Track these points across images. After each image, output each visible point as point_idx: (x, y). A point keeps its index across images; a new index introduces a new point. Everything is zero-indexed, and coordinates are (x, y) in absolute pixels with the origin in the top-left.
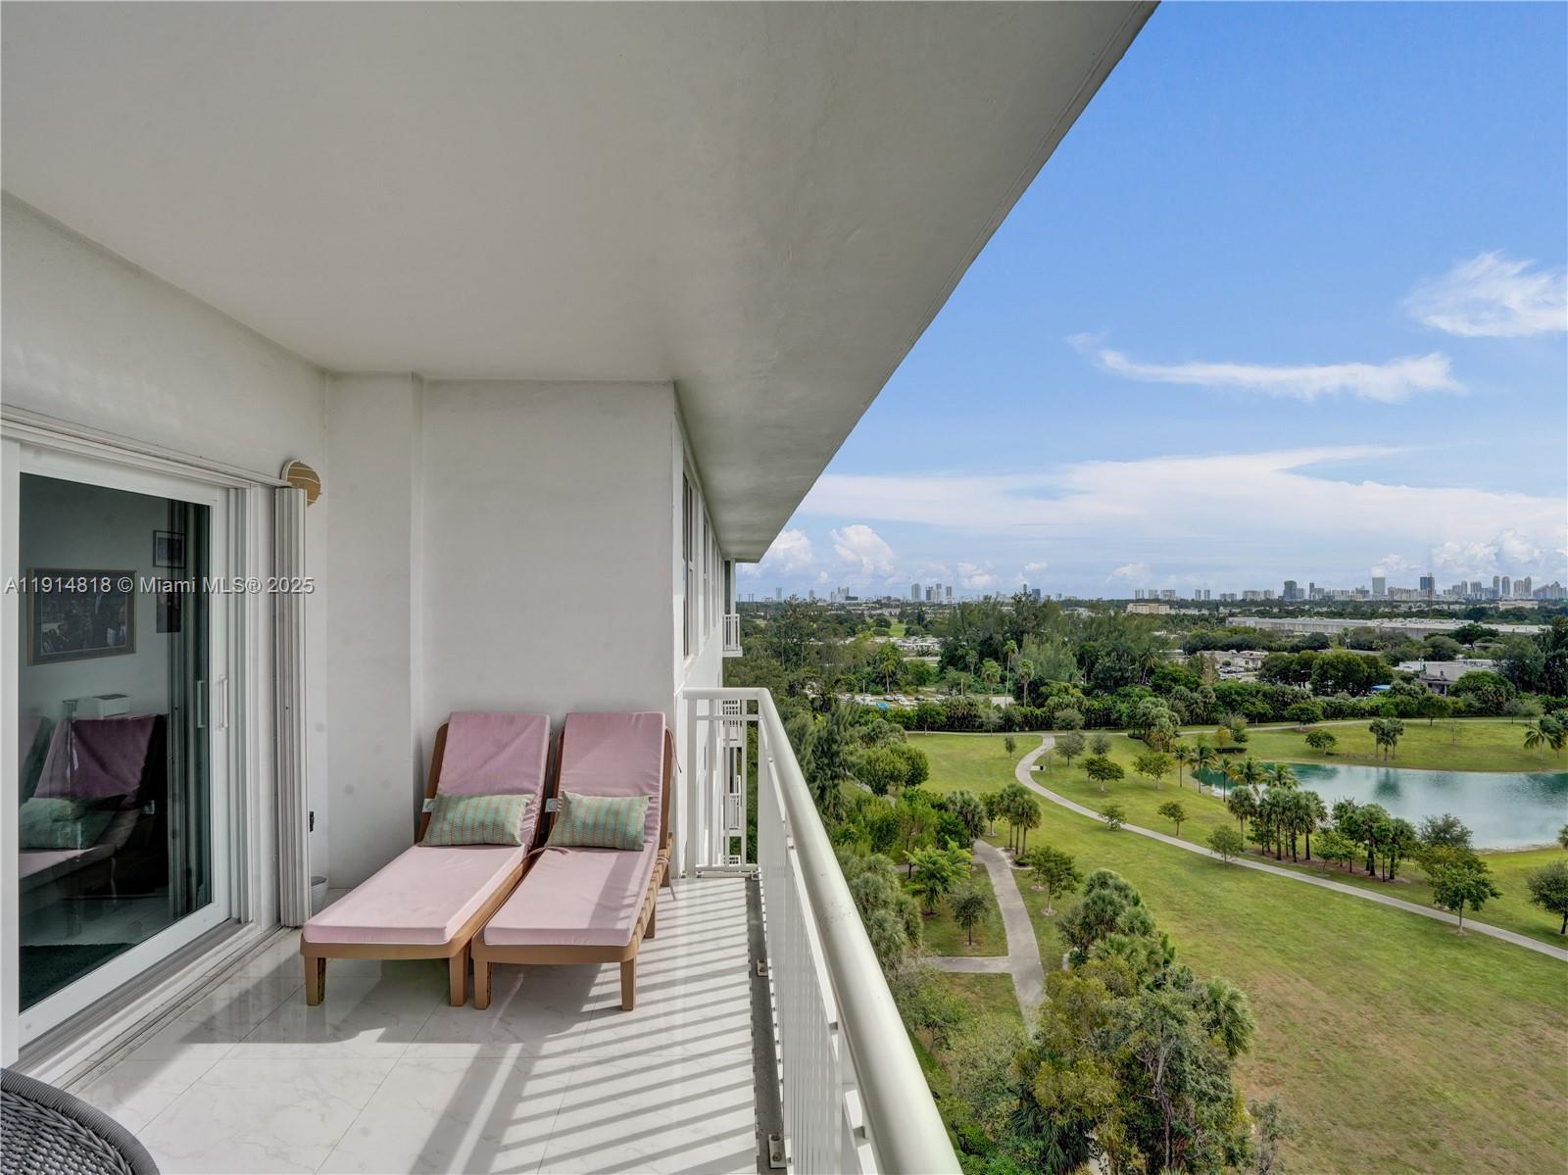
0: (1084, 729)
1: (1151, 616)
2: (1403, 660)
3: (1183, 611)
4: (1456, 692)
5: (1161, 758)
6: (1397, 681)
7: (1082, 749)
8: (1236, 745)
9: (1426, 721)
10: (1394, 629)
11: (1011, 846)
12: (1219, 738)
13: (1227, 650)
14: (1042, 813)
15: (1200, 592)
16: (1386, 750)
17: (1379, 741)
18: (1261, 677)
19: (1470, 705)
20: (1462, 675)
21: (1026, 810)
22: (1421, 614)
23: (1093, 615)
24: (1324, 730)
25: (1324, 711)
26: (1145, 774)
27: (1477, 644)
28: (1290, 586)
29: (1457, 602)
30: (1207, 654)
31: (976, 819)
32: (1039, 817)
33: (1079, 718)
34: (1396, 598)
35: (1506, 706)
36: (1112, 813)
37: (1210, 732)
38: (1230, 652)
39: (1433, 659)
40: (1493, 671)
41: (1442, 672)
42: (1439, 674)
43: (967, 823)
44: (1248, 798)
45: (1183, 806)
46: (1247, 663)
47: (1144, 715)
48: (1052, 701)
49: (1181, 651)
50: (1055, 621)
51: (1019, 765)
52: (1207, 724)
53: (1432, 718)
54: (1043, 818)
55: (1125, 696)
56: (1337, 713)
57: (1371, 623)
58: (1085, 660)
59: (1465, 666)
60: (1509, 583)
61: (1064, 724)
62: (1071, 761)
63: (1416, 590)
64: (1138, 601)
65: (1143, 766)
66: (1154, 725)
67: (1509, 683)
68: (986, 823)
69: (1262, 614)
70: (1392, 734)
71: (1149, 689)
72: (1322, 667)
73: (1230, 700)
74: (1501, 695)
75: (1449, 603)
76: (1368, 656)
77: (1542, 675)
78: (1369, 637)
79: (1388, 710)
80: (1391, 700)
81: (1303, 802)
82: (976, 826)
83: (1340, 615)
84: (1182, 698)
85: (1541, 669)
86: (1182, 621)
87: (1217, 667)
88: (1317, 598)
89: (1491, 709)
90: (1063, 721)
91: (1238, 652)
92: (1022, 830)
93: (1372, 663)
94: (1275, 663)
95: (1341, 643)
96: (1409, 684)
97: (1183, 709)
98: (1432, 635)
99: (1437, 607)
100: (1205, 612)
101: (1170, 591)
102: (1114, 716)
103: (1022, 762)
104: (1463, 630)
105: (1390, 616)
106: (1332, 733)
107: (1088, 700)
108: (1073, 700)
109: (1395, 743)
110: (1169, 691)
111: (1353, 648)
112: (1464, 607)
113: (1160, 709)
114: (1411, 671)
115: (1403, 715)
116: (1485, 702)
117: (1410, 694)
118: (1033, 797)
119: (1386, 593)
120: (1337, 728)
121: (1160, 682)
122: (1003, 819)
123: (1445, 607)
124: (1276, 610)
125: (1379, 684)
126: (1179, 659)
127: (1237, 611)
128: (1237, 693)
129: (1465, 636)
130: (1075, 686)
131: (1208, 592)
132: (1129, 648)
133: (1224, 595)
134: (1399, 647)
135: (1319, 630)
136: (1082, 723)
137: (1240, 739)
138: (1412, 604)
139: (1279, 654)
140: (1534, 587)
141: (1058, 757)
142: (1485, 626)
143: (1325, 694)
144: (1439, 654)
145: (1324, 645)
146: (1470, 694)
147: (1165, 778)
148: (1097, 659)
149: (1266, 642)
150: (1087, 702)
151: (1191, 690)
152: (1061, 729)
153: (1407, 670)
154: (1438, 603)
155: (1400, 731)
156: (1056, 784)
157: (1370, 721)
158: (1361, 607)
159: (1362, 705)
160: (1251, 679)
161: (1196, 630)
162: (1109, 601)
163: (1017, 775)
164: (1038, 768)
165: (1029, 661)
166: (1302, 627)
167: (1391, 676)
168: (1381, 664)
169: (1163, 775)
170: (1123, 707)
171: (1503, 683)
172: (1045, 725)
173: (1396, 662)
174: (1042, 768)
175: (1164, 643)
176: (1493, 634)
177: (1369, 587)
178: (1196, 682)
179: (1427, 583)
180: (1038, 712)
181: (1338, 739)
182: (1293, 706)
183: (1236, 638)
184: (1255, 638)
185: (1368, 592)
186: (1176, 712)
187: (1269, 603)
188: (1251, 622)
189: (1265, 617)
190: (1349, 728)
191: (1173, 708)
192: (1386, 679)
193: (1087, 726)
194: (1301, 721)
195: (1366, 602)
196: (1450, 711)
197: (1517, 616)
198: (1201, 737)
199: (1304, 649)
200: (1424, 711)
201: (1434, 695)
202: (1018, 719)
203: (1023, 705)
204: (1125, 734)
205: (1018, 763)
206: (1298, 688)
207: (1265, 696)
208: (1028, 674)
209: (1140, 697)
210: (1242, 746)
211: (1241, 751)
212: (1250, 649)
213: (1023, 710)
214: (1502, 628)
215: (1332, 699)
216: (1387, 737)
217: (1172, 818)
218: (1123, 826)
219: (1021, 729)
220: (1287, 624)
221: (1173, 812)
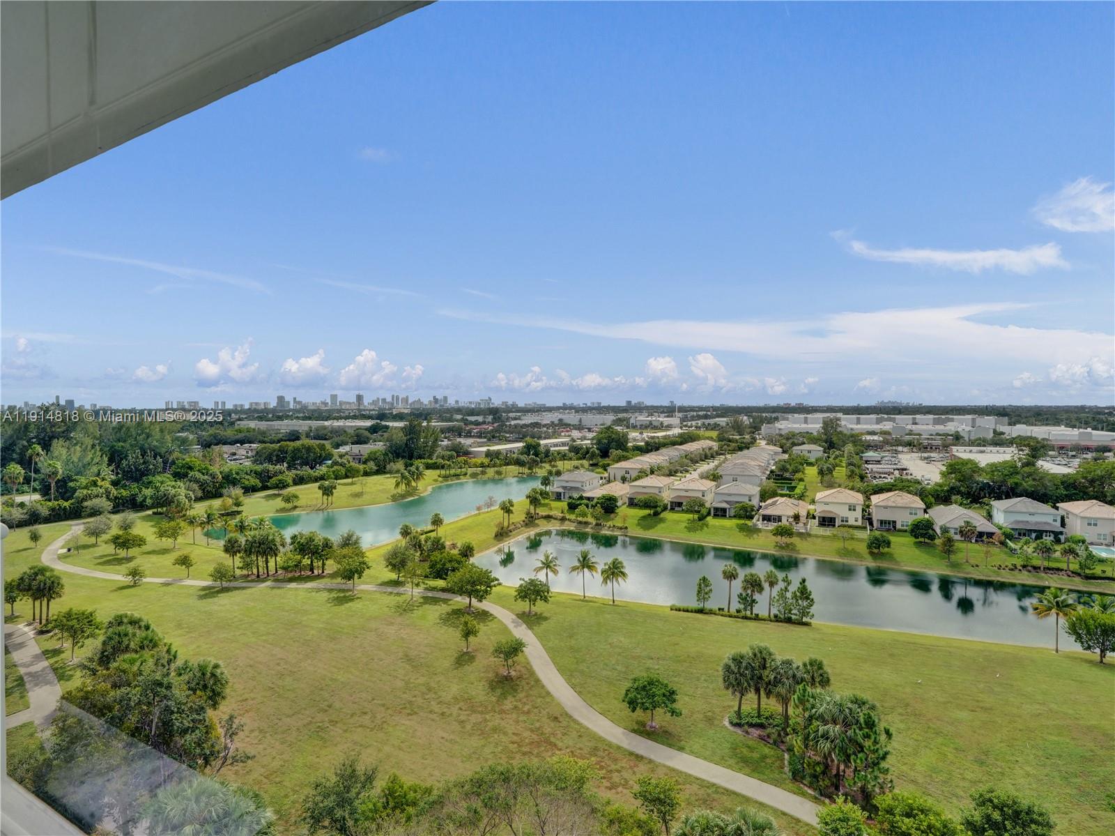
0: (113, 513)
2: (341, 445)
4: (365, 463)
5: (177, 525)
6: (336, 458)
7: (109, 529)
8: (236, 509)
9: (349, 480)
10: (339, 426)
11: (33, 620)
12: (224, 507)
13: (234, 444)
14: (65, 584)
15: (218, 404)
16: (327, 499)
17: (323, 494)
18: (254, 462)
19: (371, 469)
20: (369, 451)
21: (48, 585)
22: (355, 417)
24: (294, 492)
25: (295, 480)
27: (380, 433)
28: (281, 400)
30: (216, 449)
34: (343, 408)
35: (388, 467)
36: (135, 573)
37: (217, 503)
38: (236, 445)
39: (357, 444)
40: (383, 448)
41: (360, 451)
42: (358, 452)
44: (237, 541)
45: (192, 556)
46: (247, 452)
47: (165, 495)
49: (199, 447)
51: (46, 551)
52: (215, 496)
53: (353, 478)
55: (150, 482)
56: (299, 481)
57: (327, 423)
58: (115, 457)
59: (371, 446)
61: (93, 511)
62: (99, 539)
63: (354, 403)
65: (161, 534)
67: (390, 454)
69: (261, 419)
70: (331, 489)
71: (169, 476)
72: (293, 452)
73: (230, 480)
74: (386, 461)
75: (370, 410)
76: (320, 443)
77: (404, 449)
78: (325, 432)
79: (330, 475)
80: (331, 470)
83: (310, 418)
84: (197, 481)
85: (404, 446)
86: (202, 425)
87: (226, 456)
88: (298, 407)
89: (381, 470)
90: (92, 508)
91: (241, 445)
92: (45, 602)
93: (322, 447)
94: (264, 451)
95: (308, 436)
96: (342, 458)
97: (197, 488)
98: (358, 429)
101: (194, 403)
102: (139, 499)
104: (373, 425)
105: (338, 419)
106: (298, 493)
107: (116, 490)
108: (102, 491)
109: (332, 495)
110: (185, 476)
111: (315, 438)
112: (377, 412)
113: (181, 490)
114: (344, 451)
115: (337, 478)
116: (379, 466)
117: (341, 465)
118: (55, 573)
119: (338, 404)
120: (301, 490)
121: (179, 470)
122: (24, 598)
123: (367, 413)
124: (270, 416)
125: (326, 460)
127: (244, 416)
128: (237, 474)
129: (374, 430)
130: (103, 479)
131: (224, 404)
132: (155, 447)
133: (235, 406)
134: (338, 437)
135: (296, 428)
136: (110, 508)
137: (238, 504)
138: (351, 411)
139: (267, 445)
140: (410, 402)
141: (87, 538)
142: (384, 423)
143: (296, 469)
144: (359, 440)
145: (298, 438)
146: (371, 462)
147: (180, 539)
148: (126, 457)
149: (260, 438)
150: (114, 492)
151: (203, 474)
152: (92, 515)
153: (342, 451)
154: (364, 410)
155: (335, 488)
156: (84, 561)
157: (317, 484)
158: (323, 413)
159: (316, 474)
160: (246, 463)
161: (212, 431)
163: (43, 559)
164: (65, 550)
165: (57, 461)
166: (285, 426)
167: (333, 455)
168: (327, 448)
169: (179, 536)
170: (148, 491)
171: (387, 454)
172: (75, 513)
173: (337, 446)
174: (69, 550)
175: (184, 441)
176: (387, 427)
177: (328, 401)
178: (206, 468)
179: (359, 398)
180: (66, 504)
181: (300, 496)
182: (274, 479)
183: (240, 436)
184: (254, 435)
185: (328, 404)
186: (190, 490)
187: (266, 411)
188: (252, 424)
189: (262, 421)
190: (309, 489)
191: (188, 488)
192: (329, 457)
193: (115, 511)
194: (280, 488)
195: (326, 410)
196: (362, 473)
197: (400, 417)
198: (210, 507)
199: (285, 441)
200: (349, 474)
201: (354, 465)
202: (45, 512)
203: (50, 500)
204: (150, 512)
205: (43, 550)
206: (278, 467)
207: (256, 473)
208: (55, 473)
209: (162, 483)
210: (240, 509)
211: (239, 513)
212: (250, 442)
213: (50, 504)
214: (390, 424)
215: (299, 472)
216: (328, 491)
217: (184, 566)
218: (144, 580)
219: (47, 520)
220: (276, 424)
221: (185, 561)
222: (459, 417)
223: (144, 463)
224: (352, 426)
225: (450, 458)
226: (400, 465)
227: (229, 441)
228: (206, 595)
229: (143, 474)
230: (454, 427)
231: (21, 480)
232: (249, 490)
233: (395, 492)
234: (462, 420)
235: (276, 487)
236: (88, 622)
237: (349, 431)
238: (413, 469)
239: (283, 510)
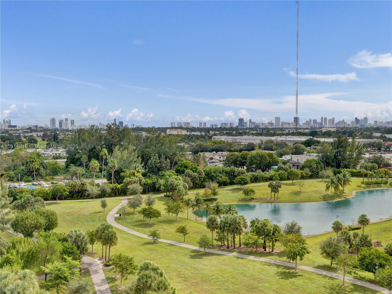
0: (143, 194)
1: (178, 135)
2: (284, 155)
3: (193, 133)
4: (302, 169)
5: (179, 205)
6: (281, 164)
7: (141, 204)
8: (213, 197)
9: (290, 182)
10: (282, 141)
11: (103, 257)
12: (206, 194)
13: (212, 152)
14: (118, 237)
15: (201, 123)
16: (275, 195)
17: (272, 191)
18: (225, 165)
19: (307, 174)
20: (305, 160)
21: (110, 237)
22: (293, 134)
23: (148, 135)
24: (251, 188)
25: (251, 179)
26: (171, 214)
27: (312, 147)
28: (241, 120)
29: (307, 129)
30: (202, 154)
31: (83, 244)
32: (117, 240)
33: (140, 188)
34: (284, 127)
35: (320, 173)
36: (154, 235)
37: (201, 192)
38: (213, 153)
39: (296, 154)
40: (316, 159)
41: (298, 160)
42: (297, 161)
43: (78, 247)
44: (215, 221)
45: (187, 228)
46: (220, 158)
47: (171, 184)
48: (126, 180)
49: (191, 153)
50: (129, 138)
51: (108, 215)
52: (201, 188)
53: (293, 180)
54: (119, 240)
55: (163, 175)
56: (255, 180)
57: (273, 138)
58: (145, 159)
59: (306, 156)
60: (327, 119)
61: (132, 191)
62: (136, 210)
63: (292, 123)
64: (172, 128)
65: (170, 210)
66: (176, 189)
67: (322, 163)
68: (89, 246)
69: (228, 134)
70: (277, 188)
71: (174, 172)
72: (251, 159)
73: (210, 176)
74: (319, 169)
75: (305, 129)
76: (269, 153)
77: (333, 160)
78: (272, 145)
79: (276, 177)
80: (277, 173)
81: (238, 220)
82: (83, 248)
83: (261, 134)
84: (190, 176)
85: (333, 157)
86: (192, 138)
87: (207, 160)
88: (252, 126)
89: (314, 175)
90: (132, 190)
91: (216, 152)
92: (108, 247)
93: (271, 156)
94: (231, 157)
95: (260, 148)
96: (285, 165)
97: (190, 181)
98: (296, 143)
99: (299, 131)
100: (203, 133)
101: (187, 123)
102: (157, 186)
103: (110, 213)
104: (307, 140)
105: (281, 135)
106: (254, 189)
107: (145, 179)
108: (137, 179)
109: (278, 192)
110: (183, 172)
111: (265, 149)
112: (309, 130)
114: (286, 159)
115: (281, 179)
116: (313, 172)
117: (284, 170)
118: (114, 230)
119: (280, 124)
120: (256, 186)
121: (179, 168)
122: (99, 243)
123: (302, 131)
124: (234, 132)
125: (273, 166)
126: (189, 156)
127: (218, 133)
128: (214, 172)
129: (308, 144)
131: (205, 123)
132: (166, 151)
133: (212, 125)
134: (283, 149)
135: (252, 142)
136: (141, 191)
137: (215, 194)
138: (290, 129)
139: (233, 153)
141: (129, 208)
142: (316, 139)
144: (297, 152)
145: (253, 149)
146: (307, 169)
147: (180, 215)
148: (150, 157)
149: (228, 148)
150: (144, 180)
151: (193, 171)
152: (131, 194)
153: (285, 159)
154: (300, 129)
155: (280, 187)
156: (128, 223)
157: (268, 183)
158: (270, 131)
159: (266, 175)
160: (220, 165)
161: (198, 142)
162: (158, 128)
163: (107, 220)
164: (118, 215)
166: (245, 140)
167: (278, 162)
168: (274, 157)
169: (179, 213)
170: (162, 182)
171: (320, 163)
172: (123, 192)
173: (281, 155)
174: (120, 215)
175: (182, 149)
176: (318, 142)
177: (274, 122)
178: (195, 168)
179: (296, 120)
180: (119, 186)
181: (256, 191)
182: (238, 177)
183: (216, 146)
184: (224, 146)
185: (273, 124)
186: (186, 182)
187: (232, 129)
188: (223, 138)
189: (229, 136)
190: (261, 186)
191: (185, 181)
192: (276, 163)
193: (144, 192)
194: (241, 184)
195: (272, 129)
196: (300, 176)
197: (328, 134)
198: (198, 194)
199: (245, 150)
200: (290, 177)
201: (294, 170)
202: (109, 190)
203: (111, 183)
204: (162, 195)
205: (108, 213)
206: (240, 169)
207: (226, 173)
208: (114, 167)
209: (170, 176)
210: (216, 197)
211: (215, 200)
212: (222, 151)
213: (111, 185)
214: (322, 140)
215: (254, 173)
216: (275, 189)
217: (182, 234)
218: (159, 240)
219: (110, 196)
220: (239, 139)
221: (182, 231)
222: (378, 135)
223: (160, 162)
224: (291, 141)
225: (372, 169)
226: (329, 172)
227: (209, 149)
228: (195, 256)
229: (159, 170)
230: (375, 143)
231: (98, 170)
232: (222, 184)
233: (326, 193)
234: (381, 137)
235: (240, 183)
236: (130, 264)
237: (291, 145)
238: (341, 176)
239: (244, 200)
